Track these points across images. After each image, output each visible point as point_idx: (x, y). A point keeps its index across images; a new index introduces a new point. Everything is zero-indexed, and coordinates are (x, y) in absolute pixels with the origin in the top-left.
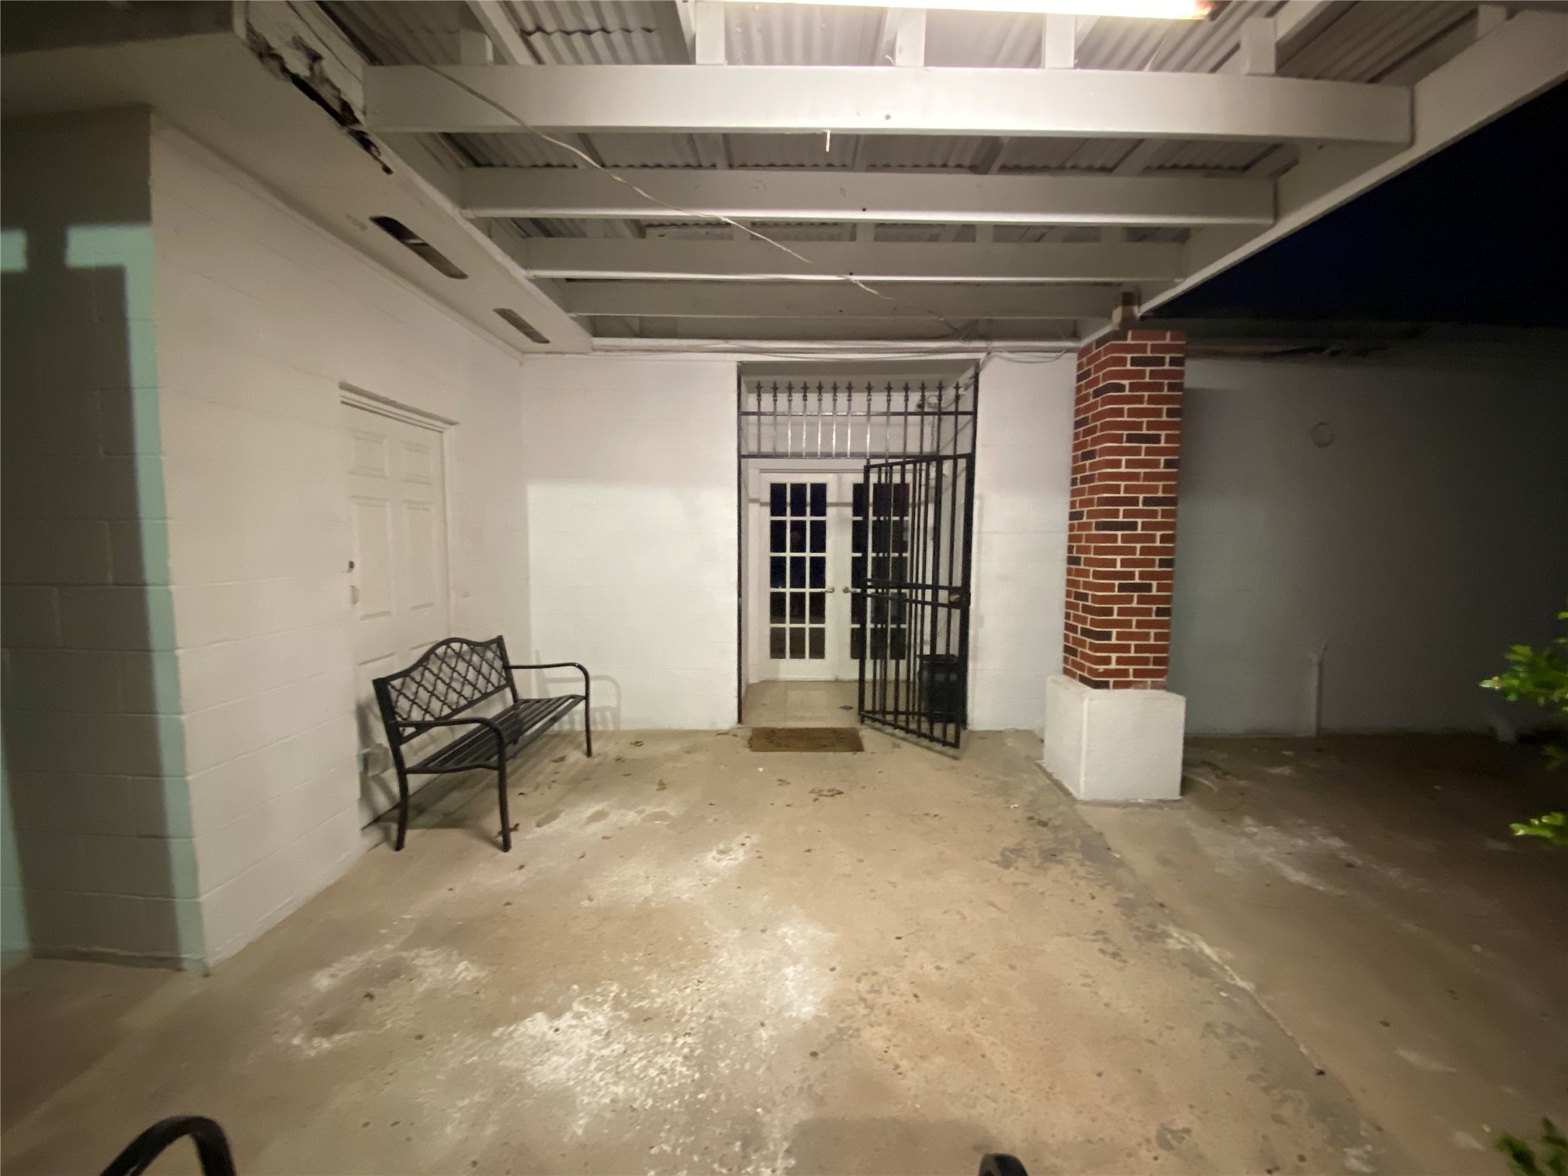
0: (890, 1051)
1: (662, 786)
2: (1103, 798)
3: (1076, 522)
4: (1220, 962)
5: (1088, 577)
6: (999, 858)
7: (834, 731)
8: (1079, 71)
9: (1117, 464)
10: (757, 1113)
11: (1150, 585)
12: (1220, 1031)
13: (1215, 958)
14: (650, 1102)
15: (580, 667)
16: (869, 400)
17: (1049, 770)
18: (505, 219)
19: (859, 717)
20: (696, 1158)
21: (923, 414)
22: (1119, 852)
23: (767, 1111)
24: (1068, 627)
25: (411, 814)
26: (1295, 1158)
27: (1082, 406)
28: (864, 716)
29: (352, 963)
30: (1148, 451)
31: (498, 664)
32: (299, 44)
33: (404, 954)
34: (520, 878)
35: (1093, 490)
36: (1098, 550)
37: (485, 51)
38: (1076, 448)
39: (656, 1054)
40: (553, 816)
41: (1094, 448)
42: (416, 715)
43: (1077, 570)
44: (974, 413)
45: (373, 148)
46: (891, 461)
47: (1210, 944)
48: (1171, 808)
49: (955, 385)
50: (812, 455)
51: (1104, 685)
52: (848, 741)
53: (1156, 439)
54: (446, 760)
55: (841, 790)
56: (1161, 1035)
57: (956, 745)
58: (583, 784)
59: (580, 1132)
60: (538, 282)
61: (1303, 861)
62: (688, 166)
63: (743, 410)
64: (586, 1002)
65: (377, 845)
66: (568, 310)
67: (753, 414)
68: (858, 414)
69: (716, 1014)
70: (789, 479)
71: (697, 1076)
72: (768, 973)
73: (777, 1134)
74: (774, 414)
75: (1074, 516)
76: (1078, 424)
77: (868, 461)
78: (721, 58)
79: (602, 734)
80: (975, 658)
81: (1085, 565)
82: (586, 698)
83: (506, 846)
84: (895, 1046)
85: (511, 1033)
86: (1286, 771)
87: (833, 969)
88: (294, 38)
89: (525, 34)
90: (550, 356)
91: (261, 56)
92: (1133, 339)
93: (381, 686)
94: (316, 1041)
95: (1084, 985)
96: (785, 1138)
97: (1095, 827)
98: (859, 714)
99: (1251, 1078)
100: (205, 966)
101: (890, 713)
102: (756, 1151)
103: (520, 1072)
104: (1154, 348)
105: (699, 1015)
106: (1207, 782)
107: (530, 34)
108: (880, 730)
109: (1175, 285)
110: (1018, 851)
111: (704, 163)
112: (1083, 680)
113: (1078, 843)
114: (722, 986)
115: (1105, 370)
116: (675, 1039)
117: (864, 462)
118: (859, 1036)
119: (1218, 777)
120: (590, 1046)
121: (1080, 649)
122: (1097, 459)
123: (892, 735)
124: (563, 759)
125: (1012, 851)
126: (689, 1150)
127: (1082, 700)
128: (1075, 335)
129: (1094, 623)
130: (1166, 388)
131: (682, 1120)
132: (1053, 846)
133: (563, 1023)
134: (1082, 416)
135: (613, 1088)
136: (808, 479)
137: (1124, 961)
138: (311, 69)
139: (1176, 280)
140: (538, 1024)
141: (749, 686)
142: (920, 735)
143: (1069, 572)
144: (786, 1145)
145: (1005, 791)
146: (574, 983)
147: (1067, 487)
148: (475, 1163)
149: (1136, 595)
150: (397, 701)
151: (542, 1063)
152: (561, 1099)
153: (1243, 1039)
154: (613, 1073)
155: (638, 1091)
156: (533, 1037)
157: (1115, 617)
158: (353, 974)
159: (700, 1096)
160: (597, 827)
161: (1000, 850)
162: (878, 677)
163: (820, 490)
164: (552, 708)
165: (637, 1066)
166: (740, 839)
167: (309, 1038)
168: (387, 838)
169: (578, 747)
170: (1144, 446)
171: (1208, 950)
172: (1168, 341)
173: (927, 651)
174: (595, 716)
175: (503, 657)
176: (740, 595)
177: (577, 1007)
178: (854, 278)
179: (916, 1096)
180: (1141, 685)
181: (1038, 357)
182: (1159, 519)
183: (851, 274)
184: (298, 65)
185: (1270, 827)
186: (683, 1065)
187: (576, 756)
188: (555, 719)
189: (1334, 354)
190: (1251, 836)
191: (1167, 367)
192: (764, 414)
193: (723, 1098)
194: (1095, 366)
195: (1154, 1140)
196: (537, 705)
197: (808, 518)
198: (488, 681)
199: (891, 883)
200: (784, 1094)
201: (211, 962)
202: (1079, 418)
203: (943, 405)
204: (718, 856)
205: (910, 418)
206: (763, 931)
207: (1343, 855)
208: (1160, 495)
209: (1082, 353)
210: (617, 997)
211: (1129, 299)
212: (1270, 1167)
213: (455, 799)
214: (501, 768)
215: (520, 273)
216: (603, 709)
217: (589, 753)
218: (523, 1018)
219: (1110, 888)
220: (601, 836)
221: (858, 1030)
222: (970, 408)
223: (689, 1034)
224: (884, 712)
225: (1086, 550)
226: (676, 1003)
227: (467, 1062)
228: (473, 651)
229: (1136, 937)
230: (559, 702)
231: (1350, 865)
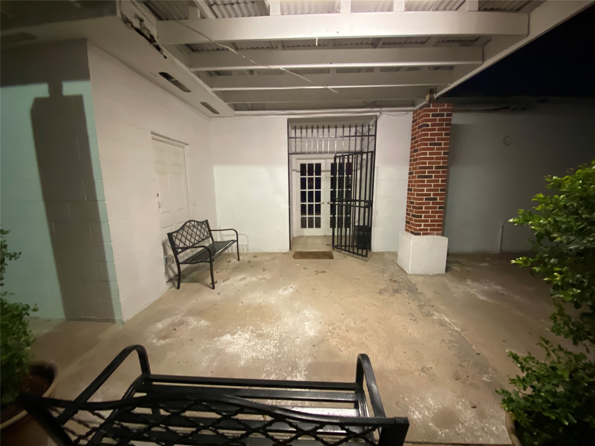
0: (338, 345)
1: (264, 270)
2: (417, 273)
3: (411, 176)
4: (450, 323)
5: (414, 196)
6: (379, 292)
7: (324, 252)
8: (406, 12)
9: (426, 154)
10: (296, 361)
11: (437, 198)
12: (446, 341)
13: (449, 322)
14: (263, 357)
15: (234, 230)
16: (336, 132)
17: (399, 265)
18: (205, 71)
19: (333, 248)
20: (277, 371)
21: (356, 136)
22: (420, 290)
23: (299, 360)
24: (408, 214)
25: (181, 278)
26: (465, 377)
27: (414, 132)
28: (334, 247)
29: (168, 321)
30: (437, 149)
31: (207, 229)
32: (136, 16)
33: (184, 318)
34: (219, 297)
35: (417, 164)
36: (418, 186)
37: (197, 14)
38: (412, 148)
39: (265, 345)
40: (227, 279)
41: (418, 148)
42: (182, 245)
43: (411, 193)
44: (375, 136)
45: (161, 50)
46: (344, 154)
47: (448, 317)
48: (441, 276)
49: (368, 125)
50: (315, 153)
51: (419, 234)
52: (328, 256)
53: (440, 144)
54: (192, 260)
55: (325, 271)
56: (427, 342)
57: (366, 256)
58: (237, 269)
59: (242, 364)
60: (216, 93)
61: (484, 293)
62: (268, 48)
63: (290, 136)
64: (242, 331)
65: (171, 288)
66: (226, 101)
67: (293, 138)
68: (332, 137)
69: (283, 335)
70: (307, 162)
71: (277, 351)
72: (300, 324)
73: (302, 366)
74: (301, 138)
75: (410, 173)
76: (412, 139)
77: (336, 154)
78: (279, 12)
79: (242, 254)
80: (374, 226)
81: (413, 191)
82: (237, 241)
83: (213, 288)
84: (340, 344)
85: (220, 340)
86: (486, 265)
87: (321, 323)
88: (135, 15)
89: (210, 6)
90: (220, 118)
91: (125, 22)
92: (432, 107)
93: (170, 235)
94: (160, 341)
95: (403, 328)
96: (305, 367)
97: (413, 283)
98: (333, 246)
99: (454, 355)
100: (123, 321)
101: (343, 246)
102: (295, 370)
103: (224, 349)
104: (441, 110)
105: (278, 335)
106: (456, 268)
107: (212, 5)
108: (340, 252)
109: (448, 86)
110: (385, 290)
111: (274, 46)
112: (412, 233)
113: (407, 287)
114: (285, 327)
115: (422, 119)
116: (270, 341)
117: (334, 155)
118: (328, 341)
119: (460, 266)
120: (244, 343)
121: (411, 222)
122: (419, 152)
123: (344, 254)
124: (230, 261)
125: (383, 290)
126: (276, 369)
127: (411, 239)
128: (413, 105)
129: (416, 212)
130: (444, 125)
131: (273, 362)
132: (398, 288)
133: (236, 336)
134: (414, 136)
135: (251, 354)
136: (314, 162)
137: (417, 322)
138: (140, 24)
139: (449, 84)
140: (228, 337)
141: (294, 238)
142: (354, 253)
143: (408, 194)
144: (305, 369)
145: (383, 272)
146: (238, 326)
147: (408, 163)
148: (212, 372)
149: (431, 202)
150: (175, 241)
151: (230, 347)
152: (236, 356)
153: (454, 344)
154: (252, 350)
155: (259, 354)
156: (227, 341)
157: (424, 210)
158: (169, 324)
159: (279, 356)
160: (243, 282)
161: (379, 289)
162: (339, 234)
163: (319, 166)
164: (225, 244)
165: (259, 348)
166: (291, 285)
167: (158, 340)
168: (174, 285)
169: (235, 257)
170: (436, 147)
171: (447, 319)
172: (446, 107)
173: (357, 224)
174: (240, 248)
175: (208, 226)
176: (289, 205)
177: (239, 332)
178: (329, 87)
179: (346, 357)
180: (432, 234)
181: (399, 114)
182: (441, 174)
183: (328, 86)
184: (137, 24)
185: (476, 283)
186: (273, 348)
187: (234, 261)
188: (226, 248)
189: (513, 110)
190: (468, 285)
191: (445, 117)
192: (297, 138)
193: (285, 356)
194: (419, 117)
195: (420, 370)
196: (220, 243)
197: (314, 177)
198: (204, 235)
199: (341, 299)
200: (304, 356)
201: (124, 320)
202: (413, 137)
203: (364, 132)
204: (283, 291)
205: (351, 138)
206: (298, 312)
207: (500, 291)
208: (441, 165)
209: (415, 112)
210: (252, 330)
211: (432, 91)
212: (457, 378)
213: (195, 273)
214: (211, 262)
215: (210, 90)
216: (243, 245)
217: (239, 260)
218: (223, 335)
219: (416, 301)
220: (244, 285)
221: (328, 339)
222: (374, 134)
223: (275, 340)
224: (341, 246)
225: (414, 186)
226: (271, 332)
227: (207, 347)
228: (198, 225)
229: (423, 315)
230: (227, 243)
231: (502, 295)
